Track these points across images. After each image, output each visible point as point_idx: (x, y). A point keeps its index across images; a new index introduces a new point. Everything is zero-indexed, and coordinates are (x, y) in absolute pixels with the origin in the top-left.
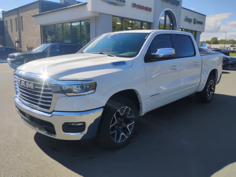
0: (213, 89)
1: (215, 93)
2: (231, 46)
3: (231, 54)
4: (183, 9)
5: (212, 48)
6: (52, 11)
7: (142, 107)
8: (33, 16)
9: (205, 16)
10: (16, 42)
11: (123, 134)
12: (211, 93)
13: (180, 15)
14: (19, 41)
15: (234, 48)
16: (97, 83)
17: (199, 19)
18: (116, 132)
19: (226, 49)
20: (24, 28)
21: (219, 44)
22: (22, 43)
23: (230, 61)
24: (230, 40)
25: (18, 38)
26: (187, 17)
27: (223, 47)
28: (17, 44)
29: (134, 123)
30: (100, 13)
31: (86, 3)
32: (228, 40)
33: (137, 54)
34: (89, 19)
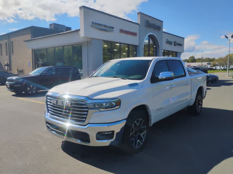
0: (201, 103)
1: (203, 106)
2: (208, 64)
3: (209, 71)
4: (164, 33)
5: (191, 66)
6: (45, 36)
7: (151, 119)
8: (25, 41)
9: (184, 38)
10: (5, 65)
11: (138, 141)
12: (200, 106)
13: (162, 38)
14: (9, 64)
15: (211, 65)
16: (121, 100)
17: (178, 41)
18: (134, 139)
19: (204, 67)
20: (14, 51)
21: (196, 62)
22: (12, 66)
23: (209, 78)
24: (206, 58)
25: (8, 61)
26: (168, 40)
27: (200, 64)
28: (6, 67)
29: (146, 132)
30: (92, 39)
31: (79, 30)
32: (204, 58)
33: (145, 77)
34: (81, 44)
